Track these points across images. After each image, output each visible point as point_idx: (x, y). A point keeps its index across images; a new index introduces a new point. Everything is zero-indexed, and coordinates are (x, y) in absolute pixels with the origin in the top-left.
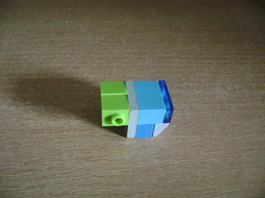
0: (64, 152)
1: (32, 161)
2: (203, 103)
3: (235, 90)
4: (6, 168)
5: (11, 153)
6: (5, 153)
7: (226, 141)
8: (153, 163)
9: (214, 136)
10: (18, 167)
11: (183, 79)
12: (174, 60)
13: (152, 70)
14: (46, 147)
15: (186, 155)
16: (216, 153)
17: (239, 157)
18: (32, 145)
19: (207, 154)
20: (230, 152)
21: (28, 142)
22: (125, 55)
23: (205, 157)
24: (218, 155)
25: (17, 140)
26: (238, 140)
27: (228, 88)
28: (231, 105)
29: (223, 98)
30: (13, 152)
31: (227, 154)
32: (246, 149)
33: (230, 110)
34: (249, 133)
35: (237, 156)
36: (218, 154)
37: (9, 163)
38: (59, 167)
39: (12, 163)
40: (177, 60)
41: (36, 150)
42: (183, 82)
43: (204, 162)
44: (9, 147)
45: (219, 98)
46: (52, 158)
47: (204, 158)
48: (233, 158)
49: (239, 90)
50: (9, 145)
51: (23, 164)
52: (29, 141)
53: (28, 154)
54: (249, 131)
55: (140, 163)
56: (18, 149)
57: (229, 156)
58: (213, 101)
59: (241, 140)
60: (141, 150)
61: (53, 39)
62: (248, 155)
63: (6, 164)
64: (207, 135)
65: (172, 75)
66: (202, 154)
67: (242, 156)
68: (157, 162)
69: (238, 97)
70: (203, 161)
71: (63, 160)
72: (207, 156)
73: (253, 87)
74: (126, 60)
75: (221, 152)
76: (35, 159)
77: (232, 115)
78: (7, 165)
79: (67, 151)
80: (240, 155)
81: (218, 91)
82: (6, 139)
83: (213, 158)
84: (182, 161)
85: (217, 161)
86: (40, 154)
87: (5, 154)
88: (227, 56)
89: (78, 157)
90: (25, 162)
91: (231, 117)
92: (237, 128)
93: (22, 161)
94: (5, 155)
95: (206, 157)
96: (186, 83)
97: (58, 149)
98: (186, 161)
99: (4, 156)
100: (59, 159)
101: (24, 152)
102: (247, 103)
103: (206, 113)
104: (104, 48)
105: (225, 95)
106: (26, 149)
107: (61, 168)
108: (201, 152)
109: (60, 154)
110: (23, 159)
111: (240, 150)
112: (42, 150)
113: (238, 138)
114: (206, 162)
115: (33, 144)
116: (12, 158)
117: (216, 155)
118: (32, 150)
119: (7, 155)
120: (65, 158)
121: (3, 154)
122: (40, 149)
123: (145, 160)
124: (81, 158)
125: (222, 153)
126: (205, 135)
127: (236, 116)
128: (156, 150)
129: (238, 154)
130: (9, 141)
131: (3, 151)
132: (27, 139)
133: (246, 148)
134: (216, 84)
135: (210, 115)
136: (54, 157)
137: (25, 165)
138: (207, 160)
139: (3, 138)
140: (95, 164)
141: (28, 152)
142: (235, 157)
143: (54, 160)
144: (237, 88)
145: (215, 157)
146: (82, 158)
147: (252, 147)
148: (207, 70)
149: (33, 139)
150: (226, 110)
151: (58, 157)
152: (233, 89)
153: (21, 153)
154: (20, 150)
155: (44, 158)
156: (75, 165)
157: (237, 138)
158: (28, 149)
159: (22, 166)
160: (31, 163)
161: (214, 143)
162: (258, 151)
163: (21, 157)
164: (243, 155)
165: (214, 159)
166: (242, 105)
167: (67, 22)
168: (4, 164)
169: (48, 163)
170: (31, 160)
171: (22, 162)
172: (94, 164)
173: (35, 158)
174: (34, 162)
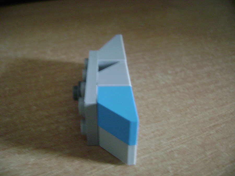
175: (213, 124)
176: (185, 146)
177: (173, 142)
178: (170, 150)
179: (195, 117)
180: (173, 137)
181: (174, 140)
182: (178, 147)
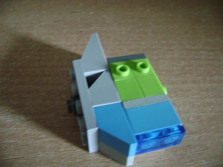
1: (76, 163)
5: (52, 154)
6: (46, 153)
8: (201, 164)
11: (214, 72)
12: (201, 52)
13: (183, 63)
22: (154, 47)
39: (54, 165)
40: (204, 52)
42: (214, 75)
44: (49, 147)
50: (49, 145)
53: (70, 155)
56: (60, 149)
60: (187, 149)
61: (81, 30)
65: (202, 68)
68: (204, 162)
74: (155, 52)
76: (78, 161)
82: (45, 138)
90: (67, 164)
93: (65, 163)
94: (46, 155)
96: (218, 76)
101: (65, 153)
104: (131, 39)
110: (66, 161)
116: (54, 159)
119: (49, 155)
121: (43, 155)
123: (192, 161)
128: (201, 149)
131: (43, 151)
141: (70, 153)
153: (62, 153)
154: (62, 150)
155: (87, 159)
160: (74, 165)
163: (63, 158)
167: (92, 13)
169: (92, 165)
170: (75, 162)
173: (78, 159)
174: (77, 164)
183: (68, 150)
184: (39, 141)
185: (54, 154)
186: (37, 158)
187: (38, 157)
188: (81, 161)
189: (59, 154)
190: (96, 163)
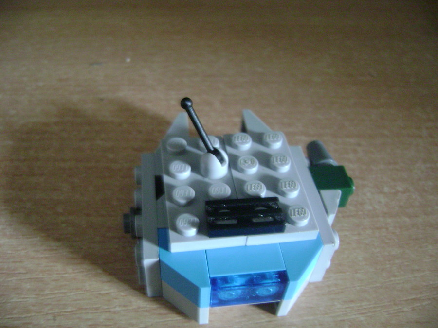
0: (116, 299)
1: (65, 312)
2: (343, 217)
3: (397, 193)
4: (24, 324)
5: (31, 298)
6: (23, 296)
7: (378, 285)
8: (259, 321)
9: (358, 275)
10: (43, 322)
14: (87, 289)
15: (311, 307)
16: (360, 306)
17: (399, 312)
18: (65, 285)
19: (346, 308)
20: (384, 304)
21: (59, 280)
23: (342, 311)
24: (365, 309)
25: (41, 276)
26: (397, 284)
27: (386, 189)
28: (389, 220)
29: (377, 207)
30: (34, 296)
31: (378, 307)
32: (412, 299)
33: (387, 229)
34: (417, 270)
35: (396, 311)
36: (365, 307)
37: (29, 315)
38: (108, 323)
39: (33, 314)
41: (72, 293)
43: (341, 320)
44: (29, 287)
45: (370, 208)
46: (97, 309)
47: (341, 313)
48: (388, 314)
49: (404, 192)
50: (28, 284)
51: (50, 317)
52: (61, 277)
53: (59, 301)
54: (416, 267)
55: (237, 320)
56: (43, 291)
57: (383, 311)
58: (360, 213)
59: (404, 283)
61: (102, 96)
62: (413, 310)
63: (23, 316)
64: (348, 273)
66: (339, 306)
67: (403, 312)
69: (401, 207)
70: (339, 319)
71: (115, 313)
72: (346, 311)
73: (426, 188)
75: (369, 305)
76: (69, 310)
77: (390, 239)
78: (25, 317)
79: (122, 296)
80: (400, 309)
81: (369, 195)
82: (24, 273)
83: (355, 315)
84: (305, 318)
85: (362, 319)
86: (79, 300)
87: (23, 298)
88: (386, 132)
89: (139, 308)
90: (53, 313)
91: (387, 241)
92: (397, 261)
93: (50, 312)
95: (344, 313)
97: (107, 294)
98: (312, 318)
99: (21, 301)
100: (107, 310)
101: (51, 297)
102: (416, 217)
103: (347, 233)
105: (380, 202)
106: (56, 291)
107: (111, 325)
108: (336, 303)
109: (109, 301)
110: (51, 309)
111: (401, 301)
112: (80, 294)
113: (398, 280)
114: (344, 320)
115: (67, 283)
116: (33, 306)
117: (360, 308)
118: (65, 293)
119: (25, 300)
120: (118, 309)
121: (18, 299)
122: (78, 293)
124: (143, 309)
125: (372, 306)
126: (344, 274)
127: (396, 240)
129: (397, 308)
130: (28, 276)
131: (18, 294)
132: (57, 274)
133: (410, 298)
134: (366, 182)
135: (356, 238)
136: (100, 306)
137: (54, 319)
138: (345, 318)
139: (18, 272)
140: (166, 321)
141: (59, 297)
142: (392, 312)
143: (100, 312)
144: (400, 189)
145: (359, 313)
146: (146, 309)
147: (421, 296)
148: (351, 156)
149: (67, 275)
150: (379, 228)
151: (106, 307)
152: (393, 191)
153: (47, 298)
154: (47, 292)
155: (84, 307)
156: (134, 321)
157: (396, 279)
158: (59, 291)
159: (49, 320)
160: (63, 315)
161: (358, 288)
162: (430, 302)
163: (48, 305)
164: (405, 309)
165: (357, 316)
166: (407, 219)
168: (20, 316)
169: (90, 316)
170: (64, 310)
171: (50, 314)
172: (164, 320)
173: (70, 307)
174: (68, 314)
175: (414, 297)
176: (362, 318)
177: (349, 307)
178: (341, 319)
179: (392, 279)
180: (352, 301)
181: (352, 305)
182: (354, 317)
183: (57, 293)
184: (16, 278)
185: (34, 298)
186: (10, 304)
187: (10, 302)
188: (74, 309)
189: (43, 298)
190: (97, 313)
